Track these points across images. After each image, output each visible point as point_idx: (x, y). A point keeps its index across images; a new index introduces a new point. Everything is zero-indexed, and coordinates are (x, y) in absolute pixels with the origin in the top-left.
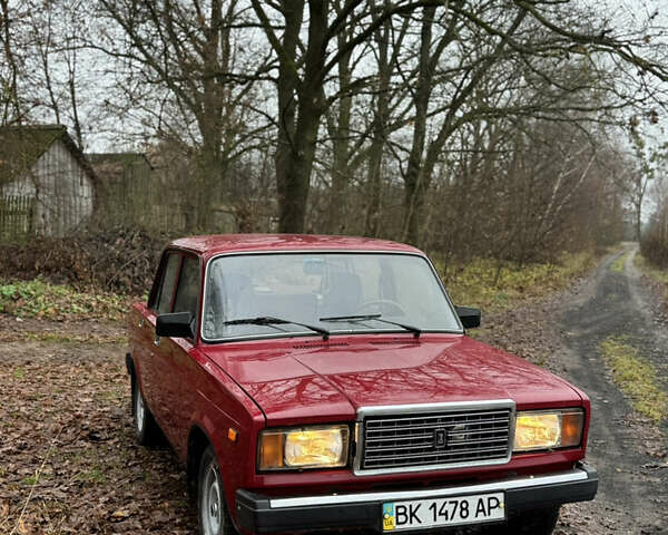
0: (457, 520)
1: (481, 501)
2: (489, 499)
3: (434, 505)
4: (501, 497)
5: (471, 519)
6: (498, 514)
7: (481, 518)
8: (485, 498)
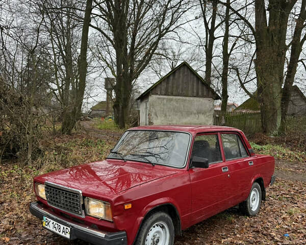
0: (57, 232)
1: (64, 228)
2: (66, 228)
3: (53, 223)
4: (69, 229)
5: (61, 233)
6: (68, 236)
7: (63, 235)
8: (65, 227)
